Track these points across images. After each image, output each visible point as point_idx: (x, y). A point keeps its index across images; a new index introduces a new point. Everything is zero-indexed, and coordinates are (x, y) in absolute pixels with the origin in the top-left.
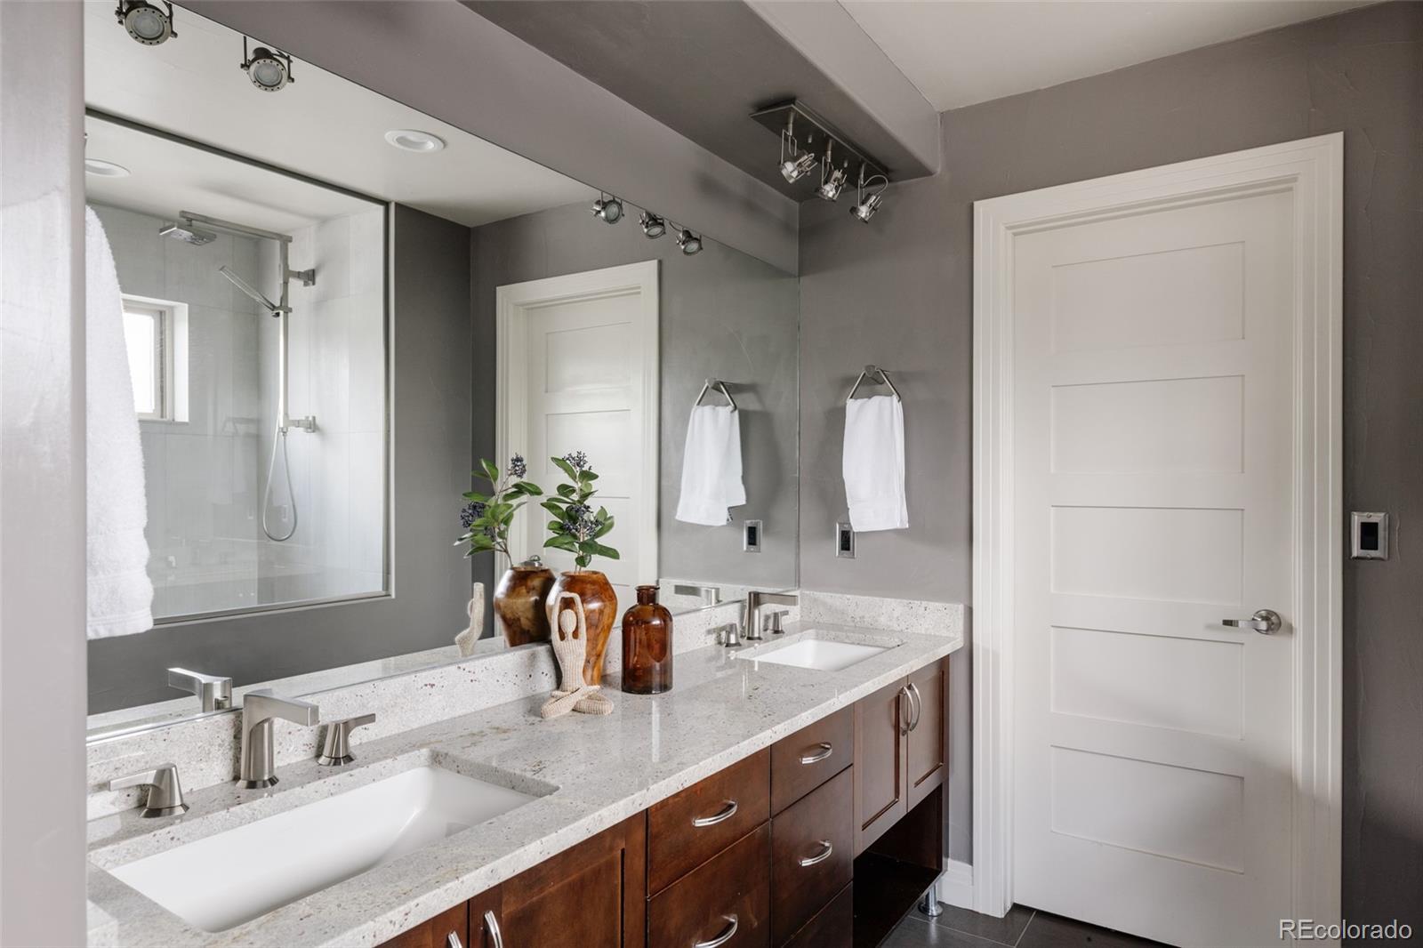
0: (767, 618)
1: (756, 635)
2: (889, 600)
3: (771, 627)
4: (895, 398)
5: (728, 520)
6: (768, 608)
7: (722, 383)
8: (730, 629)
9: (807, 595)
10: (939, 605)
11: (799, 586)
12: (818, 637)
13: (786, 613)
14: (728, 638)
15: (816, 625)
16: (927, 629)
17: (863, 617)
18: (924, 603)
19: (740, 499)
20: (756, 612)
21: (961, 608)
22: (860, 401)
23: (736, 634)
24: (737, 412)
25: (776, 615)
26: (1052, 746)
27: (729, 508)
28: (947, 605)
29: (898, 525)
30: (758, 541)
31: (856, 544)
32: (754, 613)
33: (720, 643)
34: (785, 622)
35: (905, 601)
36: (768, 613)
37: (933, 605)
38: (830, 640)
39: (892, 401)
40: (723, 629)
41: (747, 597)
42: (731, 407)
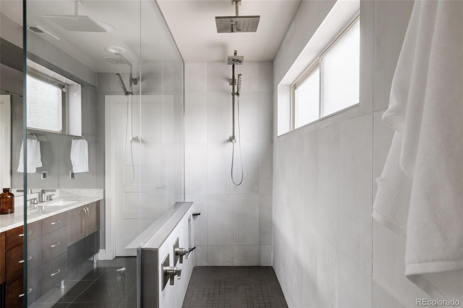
0: (48, 197)
1: (44, 200)
2: (84, 189)
3: (49, 199)
4: (85, 140)
5: (36, 171)
6: (48, 194)
7: (34, 133)
8: (35, 199)
9: (61, 190)
10: (97, 190)
11: (59, 188)
12: (64, 200)
13: (54, 195)
14: (34, 201)
15: (64, 197)
16: (94, 196)
17: (77, 194)
18: (93, 189)
19: (40, 165)
20: (44, 195)
21: (102, 190)
22: (76, 140)
23: (37, 201)
24: (39, 142)
25: (50, 195)
26: (124, 219)
27: (36, 168)
28: (98, 189)
29: (85, 171)
30: (46, 176)
31: (75, 176)
32: (43, 195)
33: (31, 203)
34: (53, 197)
35: (89, 189)
36: (48, 195)
37: (95, 190)
38: (67, 201)
39: (84, 141)
40: (33, 199)
41: (41, 191)
42: (37, 140)
